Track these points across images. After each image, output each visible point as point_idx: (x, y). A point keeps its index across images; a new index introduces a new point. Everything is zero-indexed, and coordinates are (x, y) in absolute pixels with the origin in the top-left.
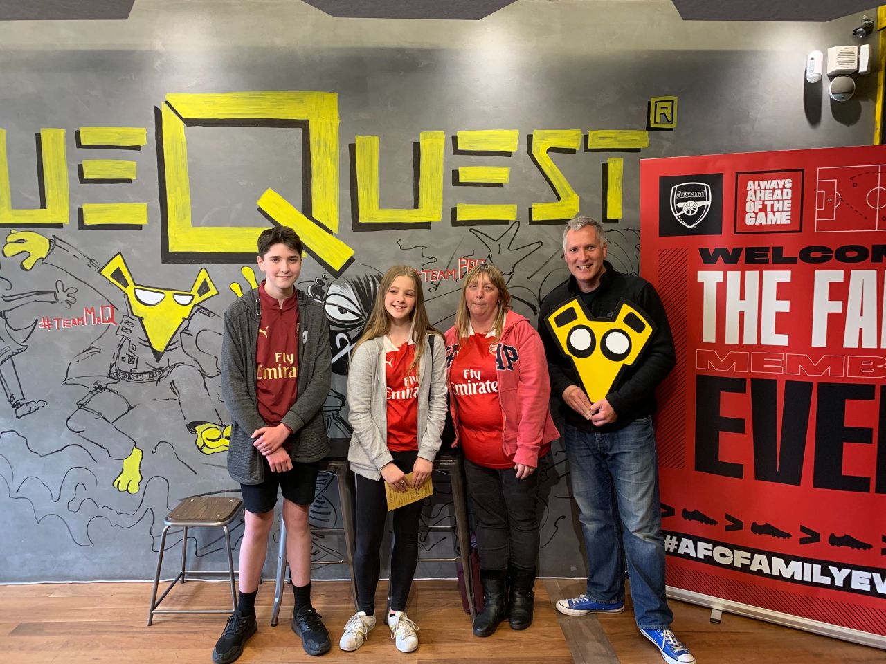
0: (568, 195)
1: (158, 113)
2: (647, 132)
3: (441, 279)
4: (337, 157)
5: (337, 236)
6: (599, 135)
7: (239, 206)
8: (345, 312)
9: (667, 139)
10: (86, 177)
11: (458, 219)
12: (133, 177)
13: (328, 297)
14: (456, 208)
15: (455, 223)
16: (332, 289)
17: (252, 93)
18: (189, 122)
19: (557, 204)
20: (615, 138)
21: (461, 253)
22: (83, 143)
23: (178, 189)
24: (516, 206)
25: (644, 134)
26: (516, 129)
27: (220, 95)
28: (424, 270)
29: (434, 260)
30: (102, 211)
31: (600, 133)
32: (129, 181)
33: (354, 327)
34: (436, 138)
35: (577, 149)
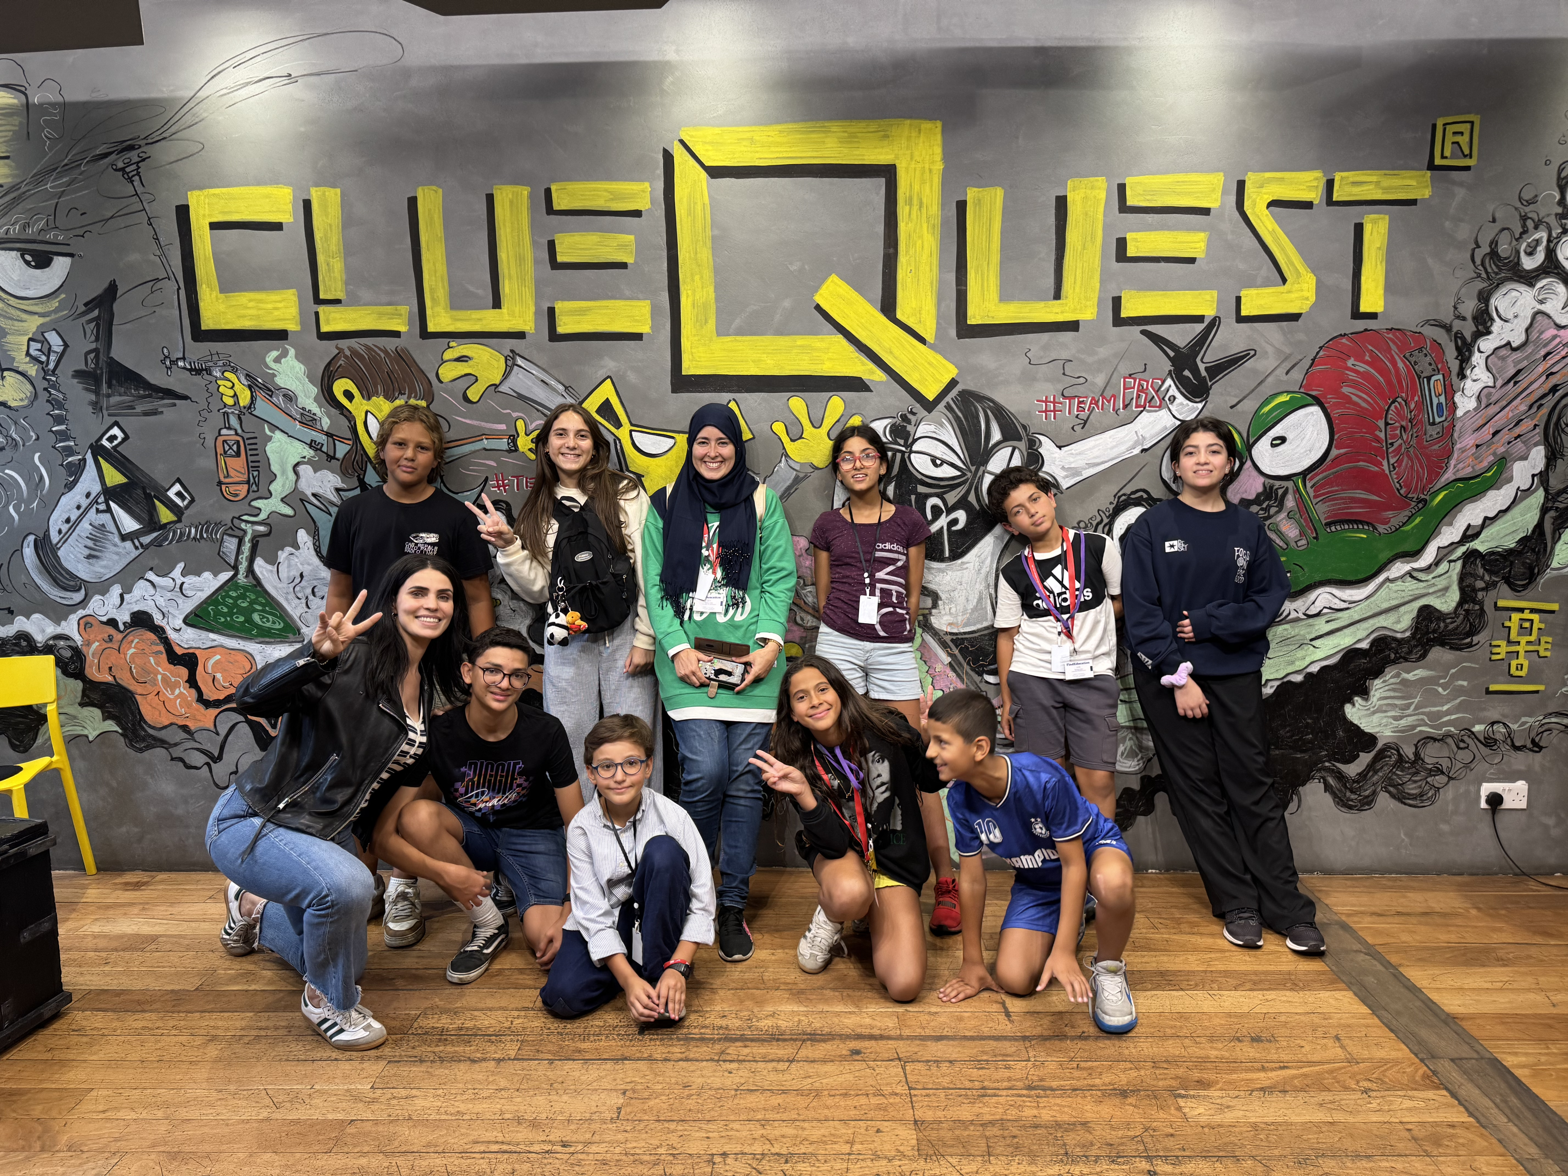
0: (1299, 275)
1: (668, 158)
2: (1429, 173)
3: (1091, 410)
4: (938, 221)
5: (932, 347)
6: (1351, 180)
7: (787, 303)
8: (941, 465)
9: (1461, 184)
10: (560, 259)
11: (1124, 314)
12: (630, 260)
13: (915, 441)
14: (1120, 298)
15: (1119, 321)
16: (922, 430)
17: (810, 124)
18: (715, 172)
19: (1282, 289)
20: (1377, 183)
21: (1124, 369)
22: (556, 207)
23: (697, 278)
24: (1215, 293)
25: (1424, 176)
26: (1218, 171)
27: (762, 128)
28: (1065, 397)
29: (1082, 380)
30: (582, 312)
31: (1352, 176)
32: (623, 266)
33: (953, 487)
34: (1092, 188)
35: (1316, 202)
